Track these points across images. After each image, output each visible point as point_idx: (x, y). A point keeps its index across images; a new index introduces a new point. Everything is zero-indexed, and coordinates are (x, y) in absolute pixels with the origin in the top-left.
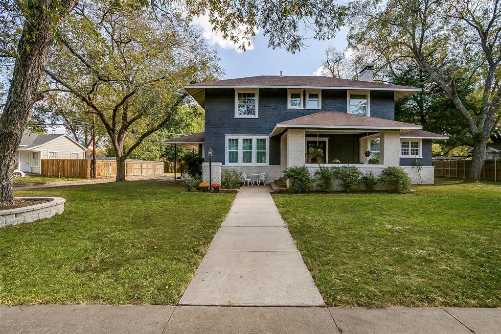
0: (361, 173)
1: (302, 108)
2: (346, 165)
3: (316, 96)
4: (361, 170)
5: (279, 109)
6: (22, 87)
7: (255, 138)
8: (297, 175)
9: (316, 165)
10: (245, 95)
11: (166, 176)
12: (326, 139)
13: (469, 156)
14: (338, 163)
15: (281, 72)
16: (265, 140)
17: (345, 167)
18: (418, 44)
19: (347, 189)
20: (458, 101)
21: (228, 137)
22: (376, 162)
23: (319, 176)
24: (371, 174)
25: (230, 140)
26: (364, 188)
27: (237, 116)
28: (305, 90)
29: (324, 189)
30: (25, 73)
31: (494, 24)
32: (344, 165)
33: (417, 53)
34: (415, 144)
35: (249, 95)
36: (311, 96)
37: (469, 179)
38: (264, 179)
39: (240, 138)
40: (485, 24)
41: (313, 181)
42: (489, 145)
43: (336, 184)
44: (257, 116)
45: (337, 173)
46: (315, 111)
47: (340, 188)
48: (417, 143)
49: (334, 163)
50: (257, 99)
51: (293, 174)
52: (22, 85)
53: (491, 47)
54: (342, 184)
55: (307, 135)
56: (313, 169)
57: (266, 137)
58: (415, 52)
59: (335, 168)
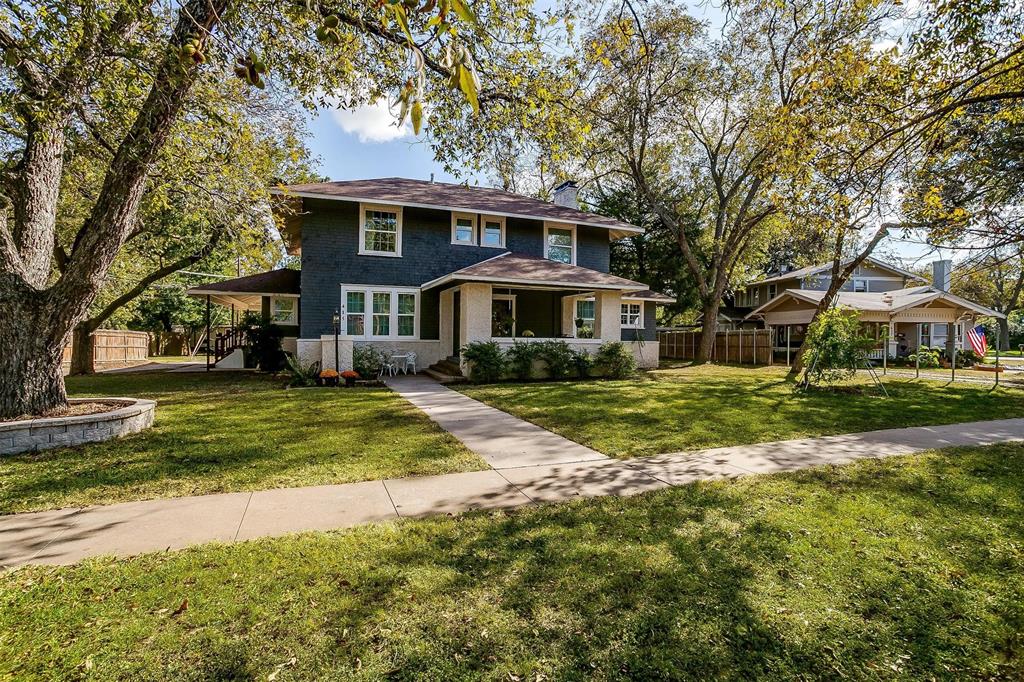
0: (572, 352)
1: (475, 244)
2: (551, 340)
3: (497, 226)
4: (571, 347)
5: (437, 244)
6: (120, 213)
7: (395, 292)
8: (482, 356)
9: (510, 340)
10: (377, 214)
11: (153, 363)
12: (512, 298)
13: (698, 326)
14: (531, 336)
15: (432, 175)
16: (412, 297)
17: (552, 343)
18: (637, 159)
19: (554, 376)
20: (686, 247)
21: (346, 289)
22: (590, 335)
23: (513, 356)
24: (586, 354)
25: (349, 294)
26: (575, 373)
27: (362, 251)
28: (479, 215)
29: (522, 377)
30: (129, 190)
31: (724, 142)
32: (547, 339)
33: (636, 171)
34: (635, 309)
35: (385, 215)
36: (490, 225)
37: (698, 361)
38: (414, 363)
39: (369, 291)
40: (715, 143)
41: (507, 363)
42: (721, 310)
43: (538, 367)
44: (398, 253)
45: (537, 352)
46: (496, 252)
47: (544, 375)
48: (638, 307)
49: (524, 336)
50: (399, 223)
51: (477, 353)
52: (122, 209)
53: (721, 175)
54: (545, 369)
55: (496, 291)
56: (505, 344)
57: (415, 291)
58: (634, 168)
59: (537, 344)
